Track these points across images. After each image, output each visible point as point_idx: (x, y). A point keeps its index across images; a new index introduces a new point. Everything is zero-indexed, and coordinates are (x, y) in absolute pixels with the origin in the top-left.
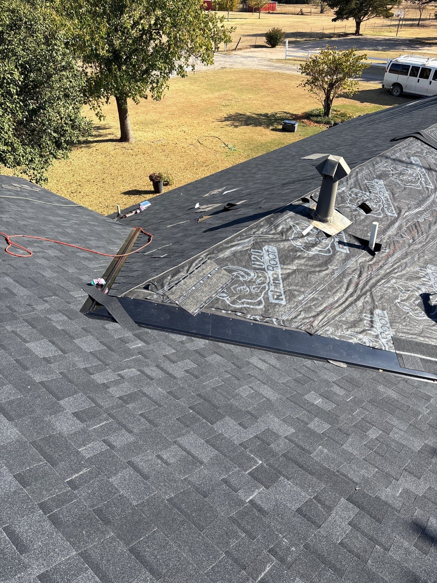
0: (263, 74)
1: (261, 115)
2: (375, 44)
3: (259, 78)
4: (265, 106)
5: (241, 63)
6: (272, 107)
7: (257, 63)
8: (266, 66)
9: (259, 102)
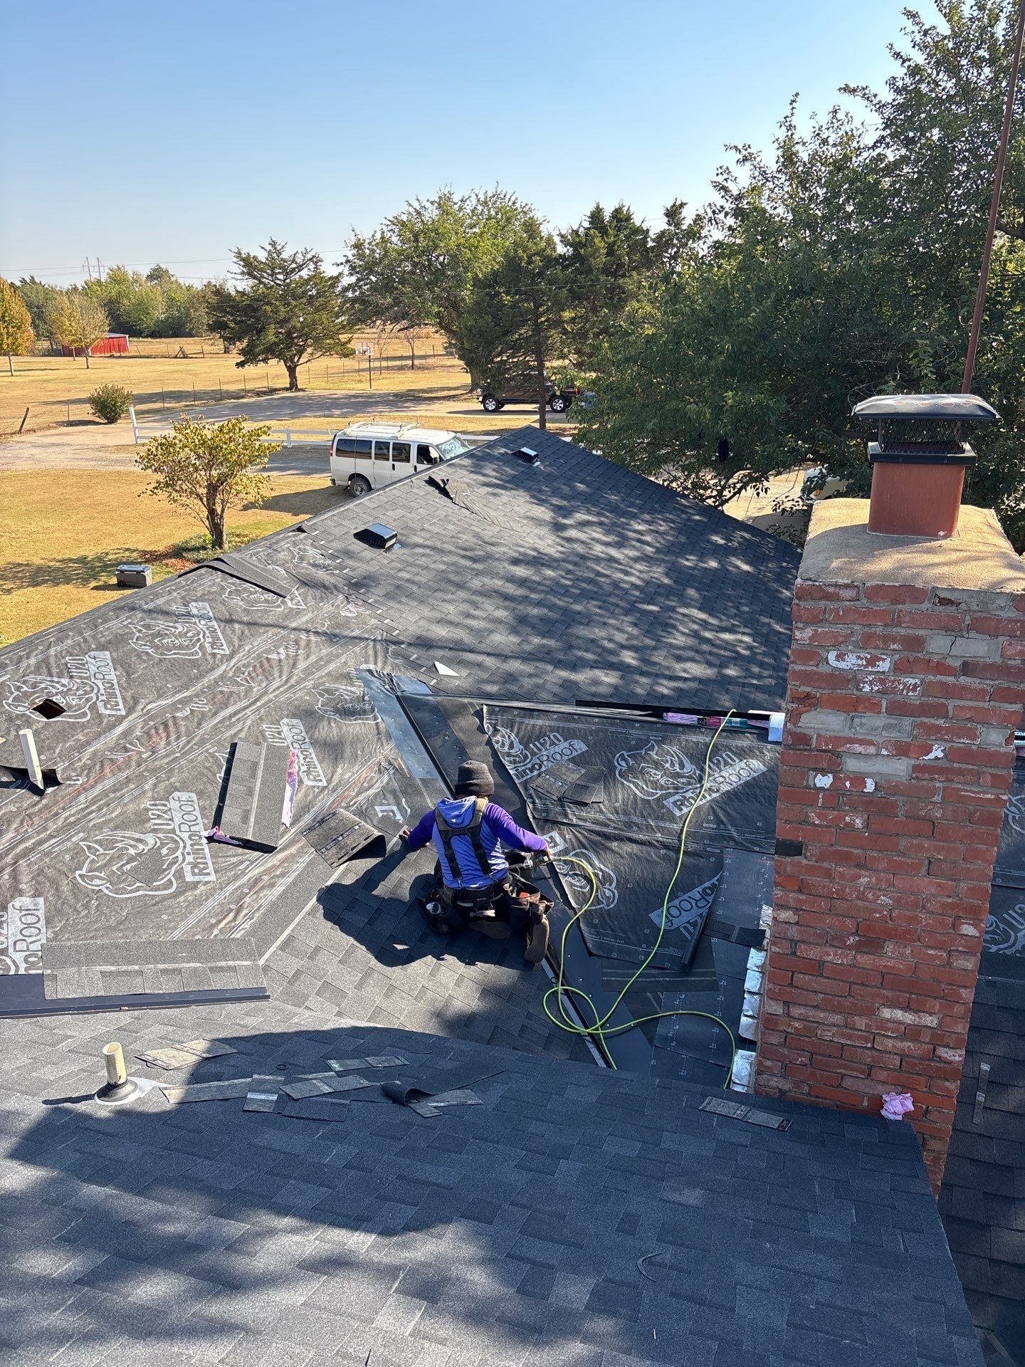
0: (81, 476)
1: (71, 560)
2: (326, 406)
3: (72, 485)
4: (81, 542)
5: (32, 458)
6: (97, 542)
7: (69, 456)
8: (91, 460)
9: (68, 535)
